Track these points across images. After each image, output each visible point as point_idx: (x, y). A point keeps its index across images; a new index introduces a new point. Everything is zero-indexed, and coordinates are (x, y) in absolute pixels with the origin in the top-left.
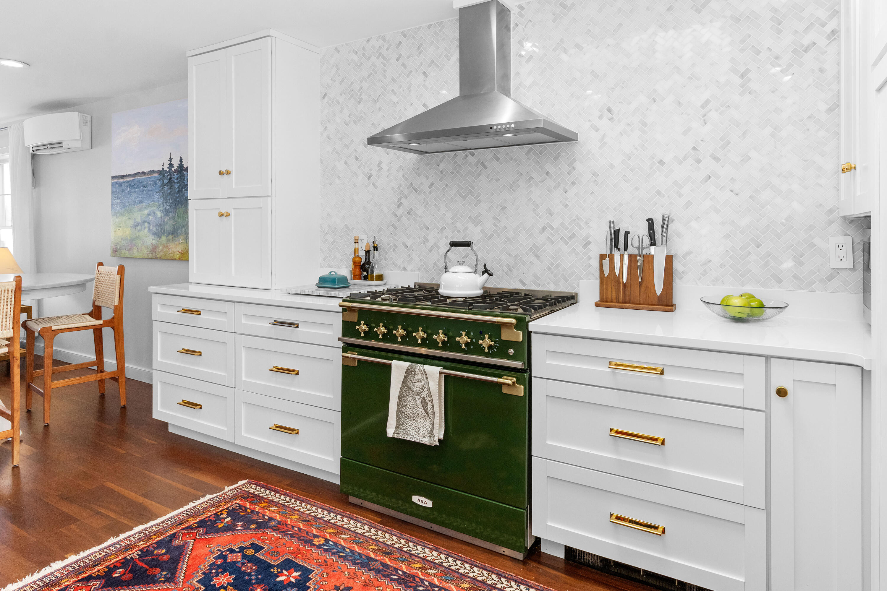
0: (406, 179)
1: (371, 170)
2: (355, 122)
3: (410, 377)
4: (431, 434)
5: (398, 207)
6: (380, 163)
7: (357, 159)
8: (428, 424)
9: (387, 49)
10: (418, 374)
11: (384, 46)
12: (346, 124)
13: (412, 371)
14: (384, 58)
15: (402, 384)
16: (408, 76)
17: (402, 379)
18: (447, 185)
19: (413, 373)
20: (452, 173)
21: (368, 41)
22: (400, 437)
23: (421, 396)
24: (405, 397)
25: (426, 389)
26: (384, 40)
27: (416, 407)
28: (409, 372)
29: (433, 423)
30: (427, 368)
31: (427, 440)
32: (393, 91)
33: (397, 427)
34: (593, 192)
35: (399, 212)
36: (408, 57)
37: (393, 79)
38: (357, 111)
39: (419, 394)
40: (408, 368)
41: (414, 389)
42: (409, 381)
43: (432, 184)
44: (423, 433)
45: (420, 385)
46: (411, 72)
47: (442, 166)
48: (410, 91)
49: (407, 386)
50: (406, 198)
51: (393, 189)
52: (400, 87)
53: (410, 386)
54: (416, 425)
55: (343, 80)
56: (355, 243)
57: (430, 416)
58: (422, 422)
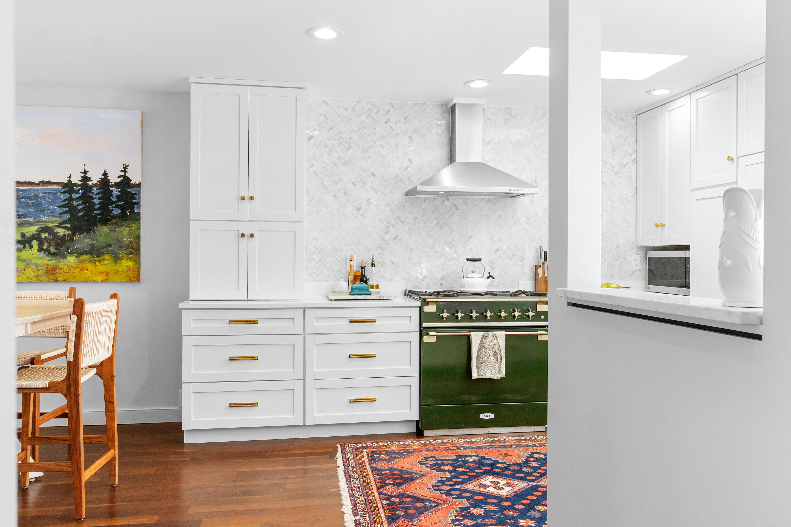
0: (393, 213)
1: (360, 204)
2: (344, 164)
3: (485, 340)
4: (500, 371)
5: (386, 233)
6: (369, 199)
7: (346, 194)
8: (497, 366)
9: (377, 113)
10: (490, 338)
11: (373, 109)
12: (334, 165)
13: (486, 337)
14: (373, 118)
15: (479, 345)
16: (396, 137)
17: (479, 343)
18: (428, 220)
19: (487, 337)
20: (432, 211)
21: (358, 102)
22: (481, 377)
23: (492, 351)
24: (481, 353)
25: (497, 346)
26: (374, 105)
27: (490, 357)
28: (484, 338)
29: (501, 365)
30: (496, 333)
31: (498, 375)
32: (381, 145)
33: (478, 372)
34: (526, 229)
35: (387, 237)
36: (396, 123)
37: (381, 136)
38: (346, 156)
39: (491, 349)
40: (483, 336)
41: (487, 347)
42: (484, 343)
43: (416, 218)
44: (495, 372)
45: (492, 344)
46: (398, 134)
47: (424, 206)
48: (397, 148)
49: (483, 346)
50: (393, 227)
51: (381, 220)
52: (389, 144)
53: (484, 346)
54: (489, 369)
55: (331, 129)
56: (351, 261)
57: (498, 361)
58: (493, 366)
